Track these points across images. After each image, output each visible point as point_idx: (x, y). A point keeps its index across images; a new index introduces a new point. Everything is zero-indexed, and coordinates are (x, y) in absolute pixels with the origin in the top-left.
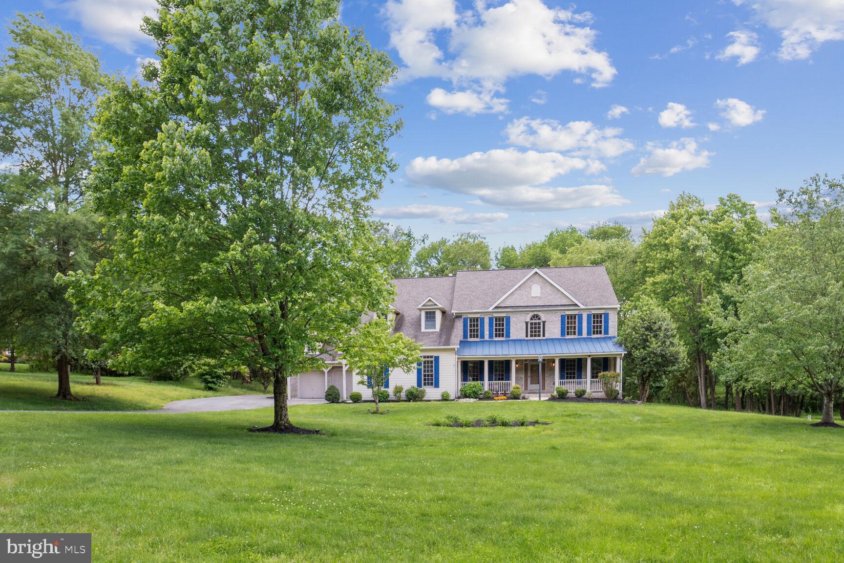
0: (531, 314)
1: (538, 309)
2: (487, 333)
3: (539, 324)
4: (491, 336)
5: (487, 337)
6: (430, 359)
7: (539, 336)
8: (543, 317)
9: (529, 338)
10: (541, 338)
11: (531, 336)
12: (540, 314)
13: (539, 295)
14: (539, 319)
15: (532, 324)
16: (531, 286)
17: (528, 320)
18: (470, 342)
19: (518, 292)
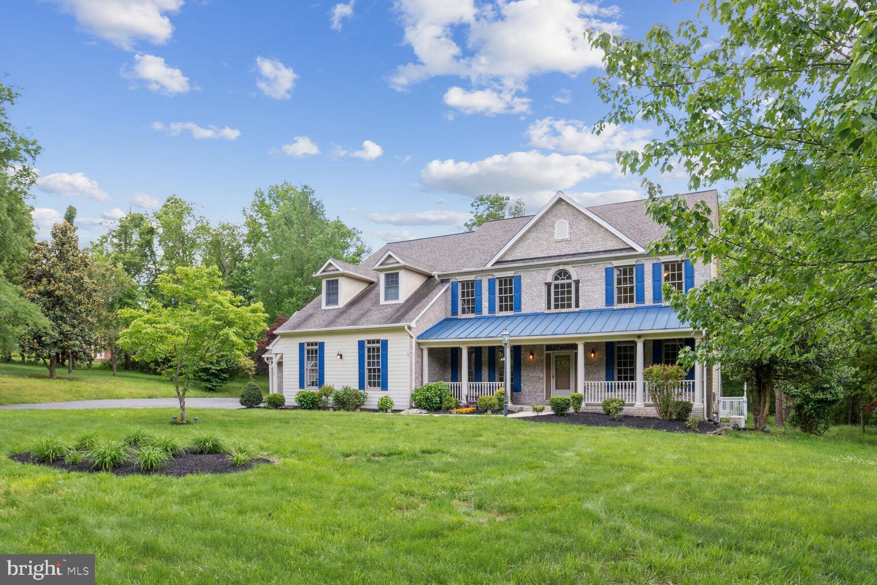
0: (554, 270)
1: (564, 260)
2: (485, 304)
3: (569, 285)
4: (492, 309)
5: (485, 312)
6: (376, 345)
7: (569, 306)
8: (574, 273)
9: (553, 310)
10: (573, 309)
11: (556, 307)
12: (569, 268)
13: (567, 237)
14: (569, 277)
15: (556, 286)
16: (554, 223)
17: (549, 279)
18: (461, 320)
19: (533, 235)
